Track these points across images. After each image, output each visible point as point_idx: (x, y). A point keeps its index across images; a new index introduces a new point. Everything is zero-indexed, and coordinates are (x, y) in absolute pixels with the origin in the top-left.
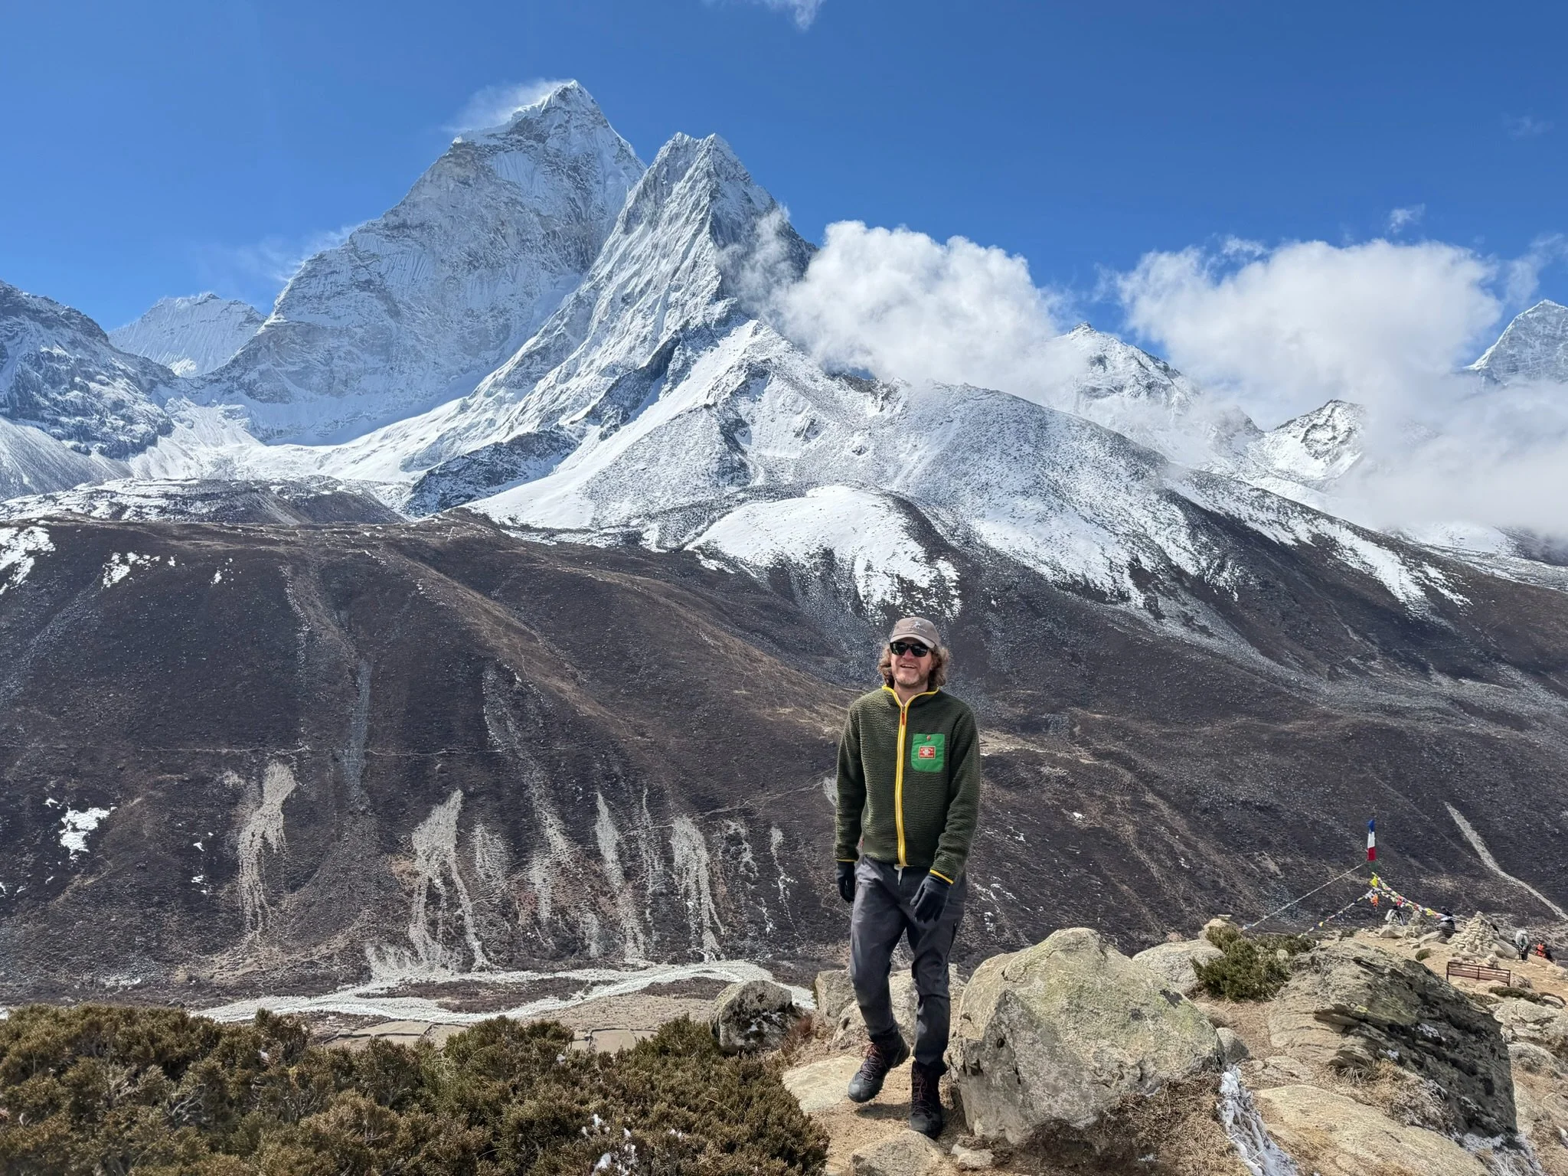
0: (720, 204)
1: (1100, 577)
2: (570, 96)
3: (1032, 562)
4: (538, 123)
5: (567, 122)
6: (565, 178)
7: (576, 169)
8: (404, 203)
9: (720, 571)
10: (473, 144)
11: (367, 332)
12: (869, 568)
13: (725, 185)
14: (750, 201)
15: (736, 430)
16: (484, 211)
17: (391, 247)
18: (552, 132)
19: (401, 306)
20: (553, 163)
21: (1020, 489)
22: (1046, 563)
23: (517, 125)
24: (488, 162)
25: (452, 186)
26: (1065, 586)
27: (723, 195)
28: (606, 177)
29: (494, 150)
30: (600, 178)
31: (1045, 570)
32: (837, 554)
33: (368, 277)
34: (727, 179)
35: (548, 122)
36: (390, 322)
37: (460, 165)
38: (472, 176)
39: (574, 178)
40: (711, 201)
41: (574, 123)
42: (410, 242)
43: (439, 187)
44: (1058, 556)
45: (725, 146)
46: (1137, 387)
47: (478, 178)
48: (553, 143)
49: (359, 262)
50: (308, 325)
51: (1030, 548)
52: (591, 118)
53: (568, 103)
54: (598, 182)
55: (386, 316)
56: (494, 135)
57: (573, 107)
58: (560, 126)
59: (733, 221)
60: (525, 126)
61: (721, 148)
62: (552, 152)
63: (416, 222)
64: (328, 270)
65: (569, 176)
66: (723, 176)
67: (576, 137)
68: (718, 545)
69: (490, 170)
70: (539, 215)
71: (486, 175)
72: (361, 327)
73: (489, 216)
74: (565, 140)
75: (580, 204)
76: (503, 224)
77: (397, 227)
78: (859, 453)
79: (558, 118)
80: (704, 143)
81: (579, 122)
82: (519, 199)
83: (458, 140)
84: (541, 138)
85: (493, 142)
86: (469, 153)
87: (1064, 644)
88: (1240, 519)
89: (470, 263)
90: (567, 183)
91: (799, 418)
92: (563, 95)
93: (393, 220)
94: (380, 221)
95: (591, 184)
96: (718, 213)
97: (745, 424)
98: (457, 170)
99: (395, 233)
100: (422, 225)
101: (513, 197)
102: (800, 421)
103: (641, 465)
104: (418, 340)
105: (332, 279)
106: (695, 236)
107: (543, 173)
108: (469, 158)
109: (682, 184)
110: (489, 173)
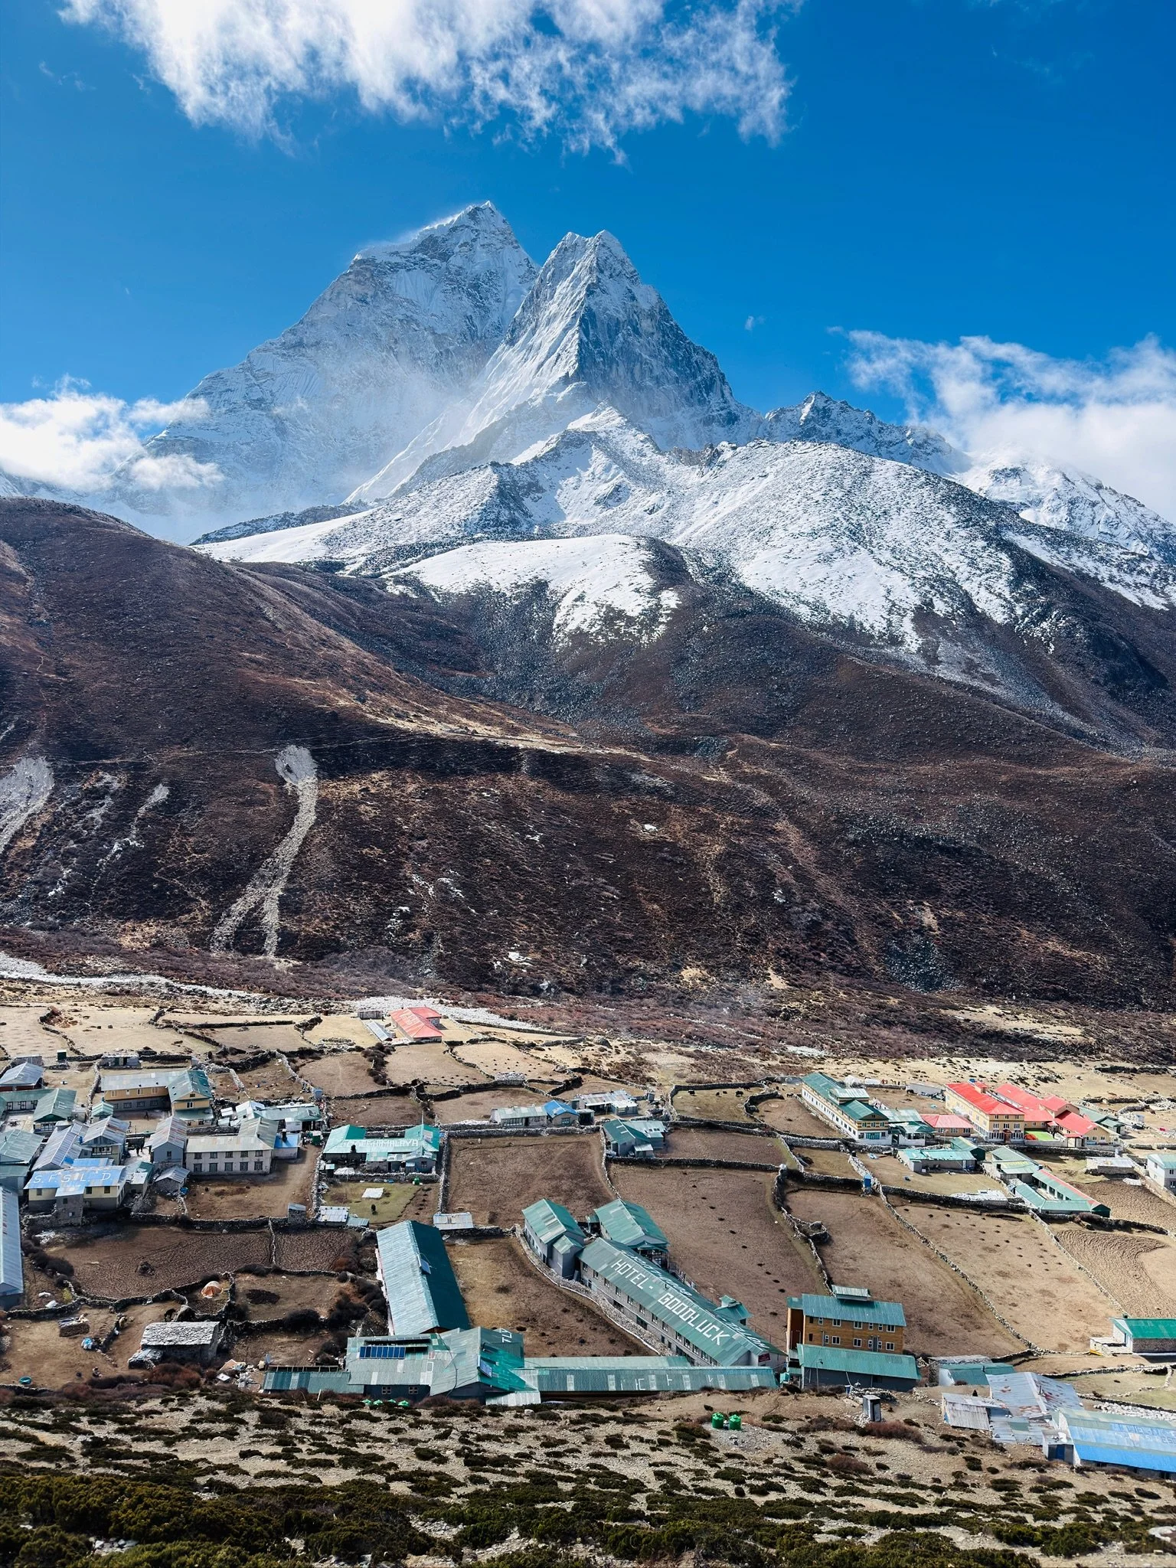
0: (597, 299)
1: (873, 619)
2: (480, 215)
3: (792, 602)
4: (444, 241)
5: (474, 240)
6: (465, 298)
7: (476, 287)
8: (302, 322)
10: (374, 260)
11: (253, 449)
12: (581, 598)
13: (605, 278)
14: (633, 298)
15: (527, 494)
16: (379, 329)
17: (285, 366)
18: (457, 249)
19: (287, 423)
20: (455, 281)
22: (807, 604)
23: (422, 244)
24: (388, 280)
25: (350, 304)
26: (821, 628)
27: (604, 291)
28: (507, 295)
29: (395, 268)
30: (501, 297)
31: (804, 612)
32: (551, 586)
33: (260, 395)
34: (611, 276)
35: (454, 241)
36: (276, 439)
37: (359, 282)
38: (370, 293)
39: (474, 296)
40: (587, 295)
41: (480, 241)
42: (305, 361)
43: (338, 305)
44: (826, 596)
45: (615, 244)
46: (1058, 501)
47: (375, 296)
48: (455, 261)
49: (254, 381)
50: (197, 440)
51: (795, 587)
52: (501, 237)
53: (477, 222)
54: (498, 301)
55: (273, 434)
56: (397, 253)
57: (483, 225)
58: (465, 244)
59: (610, 317)
60: (430, 244)
61: (609, 244)
62: (453, 270)
63: (313, 341)
64: (224, 388)
65: (469, 295)
66: (607, 273)
67: (482, 257)
69: (389, 287)
70: (434, 333)
71: (384, 292)
72: (248, 444)
73: (383, 334)
74: (469, 259)
75: (476, 322)
76: (396, 342)
77: (294, 346)
78: (651, 512)
79: (465, 236)
80: (591, 241)
81: (486, 241)
82: (415, 316)
83: (358, 257)
84: (445, 257)
85: (395, 259)
86: (371, 270)
88: (1095, 579)
89: (360, 381)
90: (467, 301)
91: (605, 486)
92: (473, 215)
93: (292, 339)
94: (278, 340)
95: (492, 302)
96: (594, 308)
97: (540, 490)
98: (357, 288)
99: (291, 351)
100: (318, 343)
101: (409, 314)
102: (605, 489)
104: (300, 457)
105: (226, 396)
106: (565, 330)
107: (444, 291)
108: (368, 275)
109: (566, 283)
110: (387, 291)
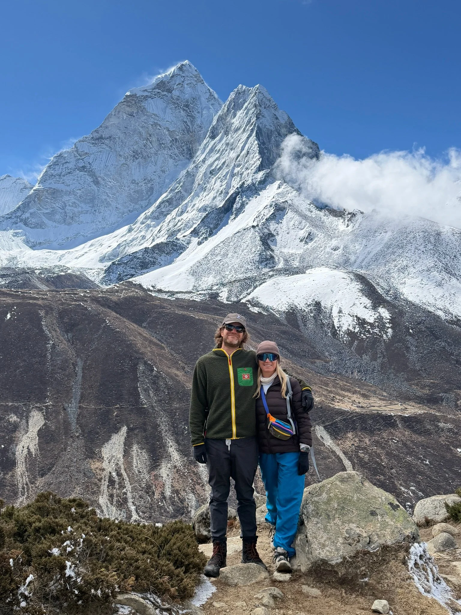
0: (261, 121)
2: (184, 68)
3: (433, 309)
4: (168, 82)
5: (183, 82)
6: (182, 112)
7: (187, 106)
8: (101, 127)
9: (260, 313)
10: (136, 95)
11: (83, 192)
12: (340, 312)
13: (263, 110)
14: (277, 118)
15: (268, 239)
16: (141, 129)
17: (94, 149)
18: (175, 87)
19: (100, 179)
20: (176, 103)
21: (425, 268)
22: (441, 309)
23: (158, 85)
24: (143, 104)
25: (125, 117)
26: (452, 322)
27: (263, 116)
28: (202, 110)
29: (146, 98)
30: (200, 110)
31: (440, 313)
32: (323, 304)
33: (84, 164)
34: (265, 108)
35: (173, 83)
36: (94, 187)
37: (129, 106)
38: (135, 111)
39: (186, 111)
40: (257, 119)
41: (186, 82)
42: (104, 146)
43: (119, 118)
44: (448, 306)
45: (264, 91)
47: (138, 112)
48: (176, 93)
49: (79, 157)
50: (54, 189)
51: (432, 301)
52: (195, 79)
53: (183, 72)
54: (198, 112)
55: (92, 184)
56: (146, 90)
57: (186, 73)
58: (179, 84)
59: (268, 129)
60: (161, 85)
61: (262, 92)
62: (175, 97)
63: (108, 136)
64: (64, 162)
65: (184, 110)
66: (263, 106)
67: (188, 90)
68: (259, 300)
69: (144, 108)
70: (168, 130)
71: (142, 111)
72: (80, 190)
73: (143, 132)
74: (182, 92)
75: (189, 124)
76: (150, 136)
77: (98, 139)
78: (335, 250)
79: (178, 80)
80: (253, 89)
81: (189, 82)
82: (159, 123)
83: (128, 93)
84: (170, 91)
85: (146, 94)
86: (132, 100)
87: (452, 354)
89: (134, 156)
90: (183, 113)
91: (302, 231)
92: (181, 69)
93: (96, 135)
94: (90, 136)
95: (195, 114)
96: (260, 126)
97: (273, 236)
98: (128, 109)
99: (97, 142)
100: (110, 137)
101: (156, 121)
102: (303, 233)
103: (219, 258)
104: (108, 196)
105: (66, 166)
106: (248, 138)
107: (171, 109)
108: (133, 102)
109: (242, 111)
110: (143, 110)
